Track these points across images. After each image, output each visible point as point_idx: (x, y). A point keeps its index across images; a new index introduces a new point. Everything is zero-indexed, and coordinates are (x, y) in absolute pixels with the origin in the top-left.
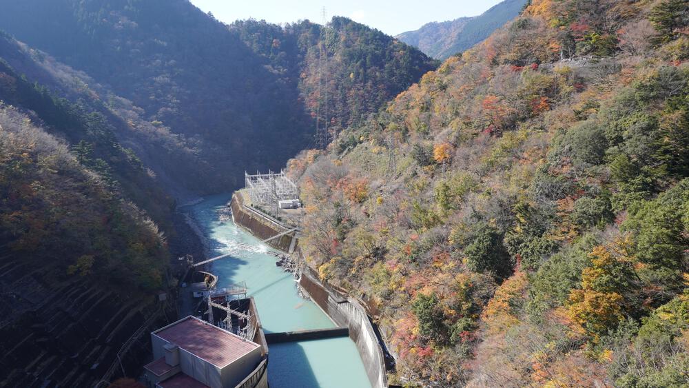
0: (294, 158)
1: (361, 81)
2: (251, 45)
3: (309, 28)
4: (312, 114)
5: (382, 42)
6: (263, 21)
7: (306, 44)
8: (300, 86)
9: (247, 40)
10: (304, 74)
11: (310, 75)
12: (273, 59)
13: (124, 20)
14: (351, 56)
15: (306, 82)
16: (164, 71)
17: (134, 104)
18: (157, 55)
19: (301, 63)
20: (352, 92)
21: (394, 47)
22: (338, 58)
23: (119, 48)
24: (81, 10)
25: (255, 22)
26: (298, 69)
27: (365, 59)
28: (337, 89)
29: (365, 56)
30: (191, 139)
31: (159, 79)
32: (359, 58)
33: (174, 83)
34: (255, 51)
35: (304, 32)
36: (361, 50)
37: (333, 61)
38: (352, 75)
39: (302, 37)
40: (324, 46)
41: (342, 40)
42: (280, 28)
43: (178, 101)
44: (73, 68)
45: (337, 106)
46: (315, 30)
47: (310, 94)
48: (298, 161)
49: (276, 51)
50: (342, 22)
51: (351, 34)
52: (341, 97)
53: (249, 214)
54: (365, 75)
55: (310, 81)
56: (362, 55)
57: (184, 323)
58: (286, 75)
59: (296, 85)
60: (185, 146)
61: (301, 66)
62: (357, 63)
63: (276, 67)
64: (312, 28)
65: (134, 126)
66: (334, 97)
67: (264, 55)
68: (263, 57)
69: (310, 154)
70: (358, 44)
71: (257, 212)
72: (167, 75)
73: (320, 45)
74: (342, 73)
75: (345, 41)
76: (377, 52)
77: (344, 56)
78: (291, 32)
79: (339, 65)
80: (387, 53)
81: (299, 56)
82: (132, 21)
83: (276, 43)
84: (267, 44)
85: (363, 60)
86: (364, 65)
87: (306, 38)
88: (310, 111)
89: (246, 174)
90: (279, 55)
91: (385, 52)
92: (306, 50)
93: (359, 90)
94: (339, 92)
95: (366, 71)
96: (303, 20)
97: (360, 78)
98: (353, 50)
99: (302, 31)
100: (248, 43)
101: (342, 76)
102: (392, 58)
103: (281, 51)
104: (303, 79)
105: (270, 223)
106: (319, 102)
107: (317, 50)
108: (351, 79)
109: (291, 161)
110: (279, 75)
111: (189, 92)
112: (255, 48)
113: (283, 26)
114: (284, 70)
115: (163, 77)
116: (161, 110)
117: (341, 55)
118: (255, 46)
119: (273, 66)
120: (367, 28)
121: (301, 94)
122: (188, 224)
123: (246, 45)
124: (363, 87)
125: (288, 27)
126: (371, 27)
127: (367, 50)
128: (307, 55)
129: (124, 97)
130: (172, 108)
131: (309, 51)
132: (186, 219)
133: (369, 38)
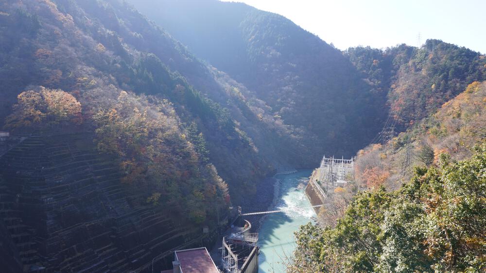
0: (363, 149)
1: (441, 91)
2: (357, 65)
3: (404, 50)
4: (395, 116)
5: (468, 58)
6: (369, 47)
7: (400, 62)
8: (389, 94)
9: (354, 61)
10: (394, 85)
11: (399, 85)
12: (371, 73)
13: (273, 52)
14: (435, 71)
15: (395, 91)
16: (290, 83)
17: (266, 104)
18: (288, 73)
19: (393, 77)
20: (432, 100)
21: (479, 61)
22: (424, 72)
23: (266, 69)
24: (251, 47)
25: (362, 48)
26: (390, 82)
27: (448, 73)
28: (419, 97)
29: (449, 69)
30: (297, 129)
31: (286, 88)
32: (443, 72)
33: (294, 91)
34: (358, 68)
35: (400, 53)
36: (445, 65)
37: (420, 75)
38: (433, 86)
39: (397, 58)
40: (414, 63)
41: (430, 58)
42: (381, 51)
43: (295, 103)
44: (237, 81)
45: (416, 111)
46: (409, 51)
47: (395, 101)
48: (366, 152)
49: (374, 68)
50: (433, 43)
51: (439, 53)
52: (421, 104)
53: (313, 186)
54: (445, 86)
55: (398, 91)
56: (445, 69)
57: (197, 251)
58: (379, 86)
59: (386, 93)
60: (292, 133)
61: (393, 79)
62: (439, 75)
63: (372, 80)
64: (406, 49)
65: (261, 118)
66: (416, 104)
67: (365, 71)
68: (363, 73)
69: (376, 147)
70: (444, 60)
71: (318, 186)
72: (292, 86)
73: (410, 63)
74: (425, 84)
75: (432, 59)
76: (460, 66)
77: (429, 70)
78: (390, 54)
79: (424, 77)
80: (470, 67)
81: (392, 71)
82: (278, 52)
83: (375, 62)
84: (369, 63)
85: (445, 73)
86: (446, 78)
87: (401, 58)
88: (393, 114)
89: (324, 157)
90: (376, 72)
91: (468, 66)
92: (399, 67)
93: (438, 98)
94: (420, 99)
95: (447, 83)
96: (401, 44)
97: (441, 89)
98: (438, 66)
99: (398, 52)
100: (354, 63)
101: (425, 87)
102: (474, 71)
103: (378, 68)
104: (392, 89)
105: (322, 195)
106: (401, 107)
107: (408, 67)
108: (432, 89)
109: (361, 151)
110: (374, 87)
111: (303, 97)
112: (359, 66)
113: (384, 50)
114: (378, 82)
115: (289, 87)
116: (282, 108)
117: (427, 70)
118: (359, 65)
119: (370, 80)
120: (456, 47)
121: (388, 101)
122: (273, 187)
123: (352, 64)
124: (442, 96)
125: (388, 50)
126: (459, 46)
127: (451, 65)
128: (399, 70)
129: (262, 100)
130: (290, 107)
131: (401, 68)
132: (276, 183)
133: (454, 55)
